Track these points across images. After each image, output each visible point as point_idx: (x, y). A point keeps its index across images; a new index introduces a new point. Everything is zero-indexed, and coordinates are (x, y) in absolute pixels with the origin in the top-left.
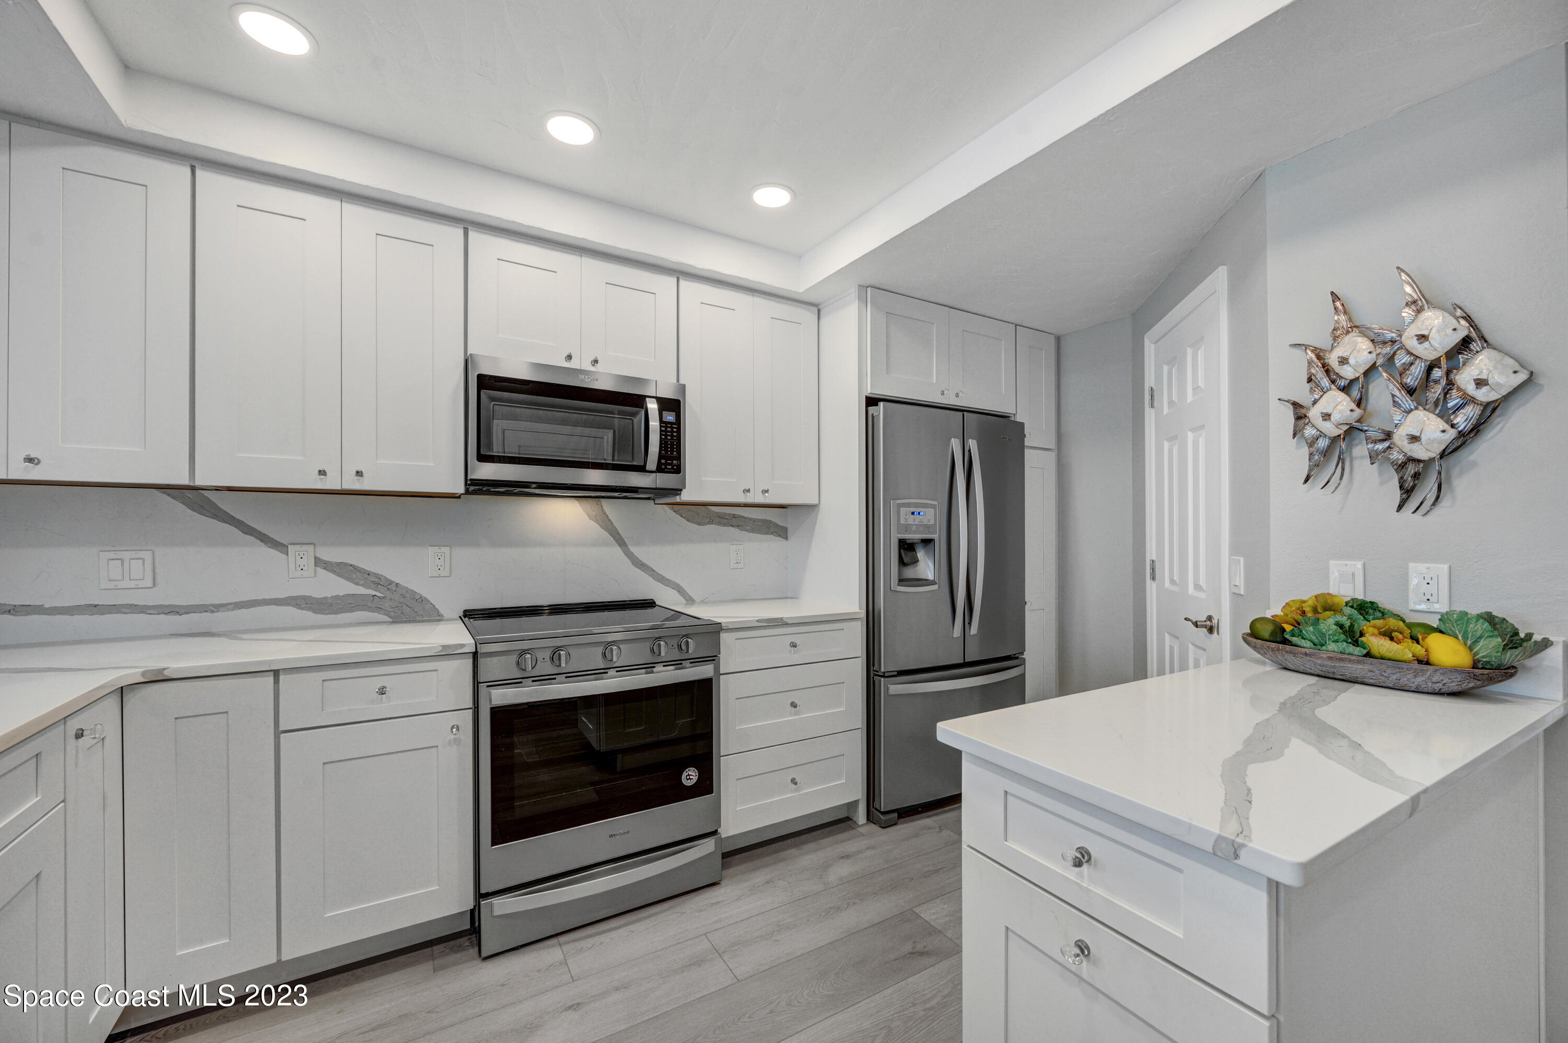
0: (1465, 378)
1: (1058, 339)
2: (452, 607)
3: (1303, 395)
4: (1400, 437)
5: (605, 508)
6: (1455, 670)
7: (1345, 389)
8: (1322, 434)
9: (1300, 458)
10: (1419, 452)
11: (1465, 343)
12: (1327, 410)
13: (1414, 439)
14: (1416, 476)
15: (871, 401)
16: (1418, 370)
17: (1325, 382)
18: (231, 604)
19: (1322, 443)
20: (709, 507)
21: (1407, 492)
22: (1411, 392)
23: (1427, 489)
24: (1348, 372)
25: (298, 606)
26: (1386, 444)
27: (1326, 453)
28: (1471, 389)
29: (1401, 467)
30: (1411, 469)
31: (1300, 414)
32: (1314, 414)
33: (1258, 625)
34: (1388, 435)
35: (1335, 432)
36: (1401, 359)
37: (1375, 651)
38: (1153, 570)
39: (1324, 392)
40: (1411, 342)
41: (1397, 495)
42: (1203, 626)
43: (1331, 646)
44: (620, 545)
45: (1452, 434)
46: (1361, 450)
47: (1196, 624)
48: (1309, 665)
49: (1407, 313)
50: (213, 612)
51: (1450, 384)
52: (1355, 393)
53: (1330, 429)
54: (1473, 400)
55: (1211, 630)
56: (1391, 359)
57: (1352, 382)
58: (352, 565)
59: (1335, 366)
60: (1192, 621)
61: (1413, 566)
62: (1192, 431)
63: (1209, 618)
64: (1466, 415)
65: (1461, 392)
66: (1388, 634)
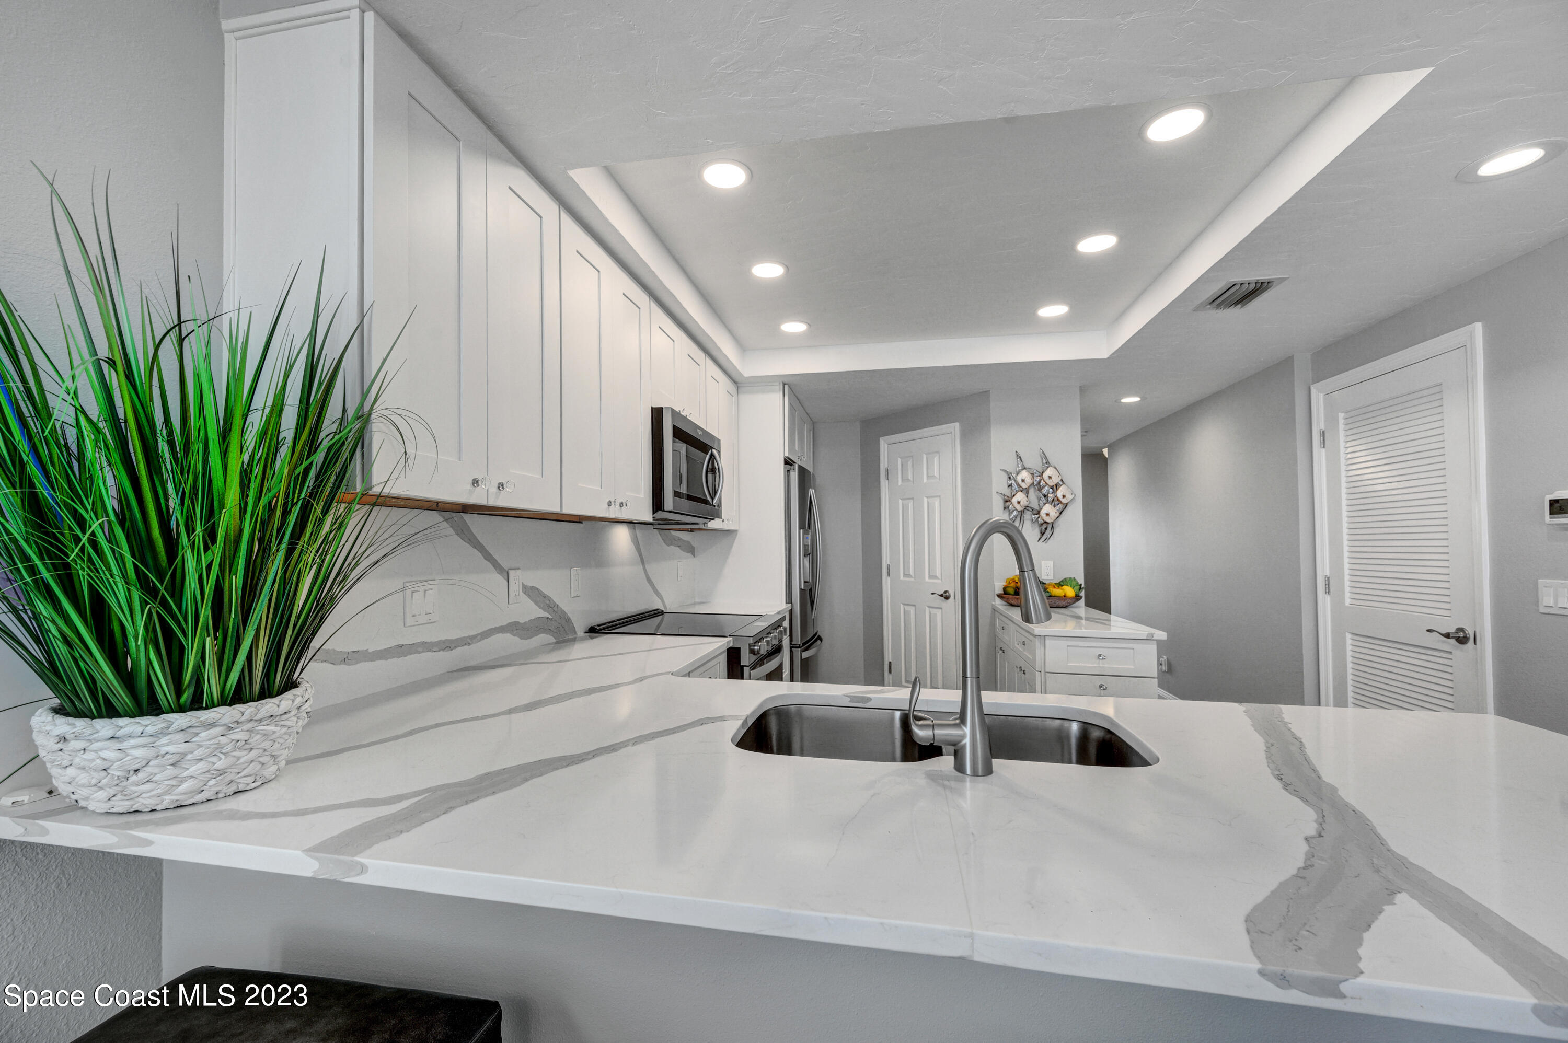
0: (1059, 494)
1: (814, 424)
2: (580, 627)
3: (1008, 490)
4: (1043, 513)
5: (637, 532)
6: (1072, 598)
7: (1022, 492)
8: (1016, 509)
10: (1048, 520)
11: (1059, 482)
12: (1019, 500)
13: (1047, 515)
14: (1046, 529)
15: (788, 463)
16: (1046, 488)
17: (1016, 488)
18: (478, 635)
19: (1015, 513)
21: (1043, 534)
22: (1045, 496)
23: (1049, 532)
24: (1024, 485)
26: (1038, 516)
27: (1016, 517)
28: (1061, 498)
29: (1041, 525)
30: (1044, 526)
31: (1007, 501)
32: (1014, 500)
33: (1006, 589)
34: (1038, 512)
36: (1043, 483)
38: (889, 571)
39: (1017, 492)
40: (1046, 478)
41: (1039, 535)
42: (943, 596)
44: (642, 564)
45: (1057, 513)
46: (1028, 515)
47: (941, 595)
49: (1044, 466)
50: (469, 644)
51: (1056, 495)
52: (1026, 492)
53: (1019, 508)
54: (1061, 502)
55: (947, 598)
56: (1039, 483)
57: (1024, 490)
58: (537, 589)
59: (1020, 481)
60: (932, 594)
61: (1043, 562)
62: (927, 497)
63: (945, 592)
64: (1061, 506)
65: (1058, 499)
66: (1053, 587)
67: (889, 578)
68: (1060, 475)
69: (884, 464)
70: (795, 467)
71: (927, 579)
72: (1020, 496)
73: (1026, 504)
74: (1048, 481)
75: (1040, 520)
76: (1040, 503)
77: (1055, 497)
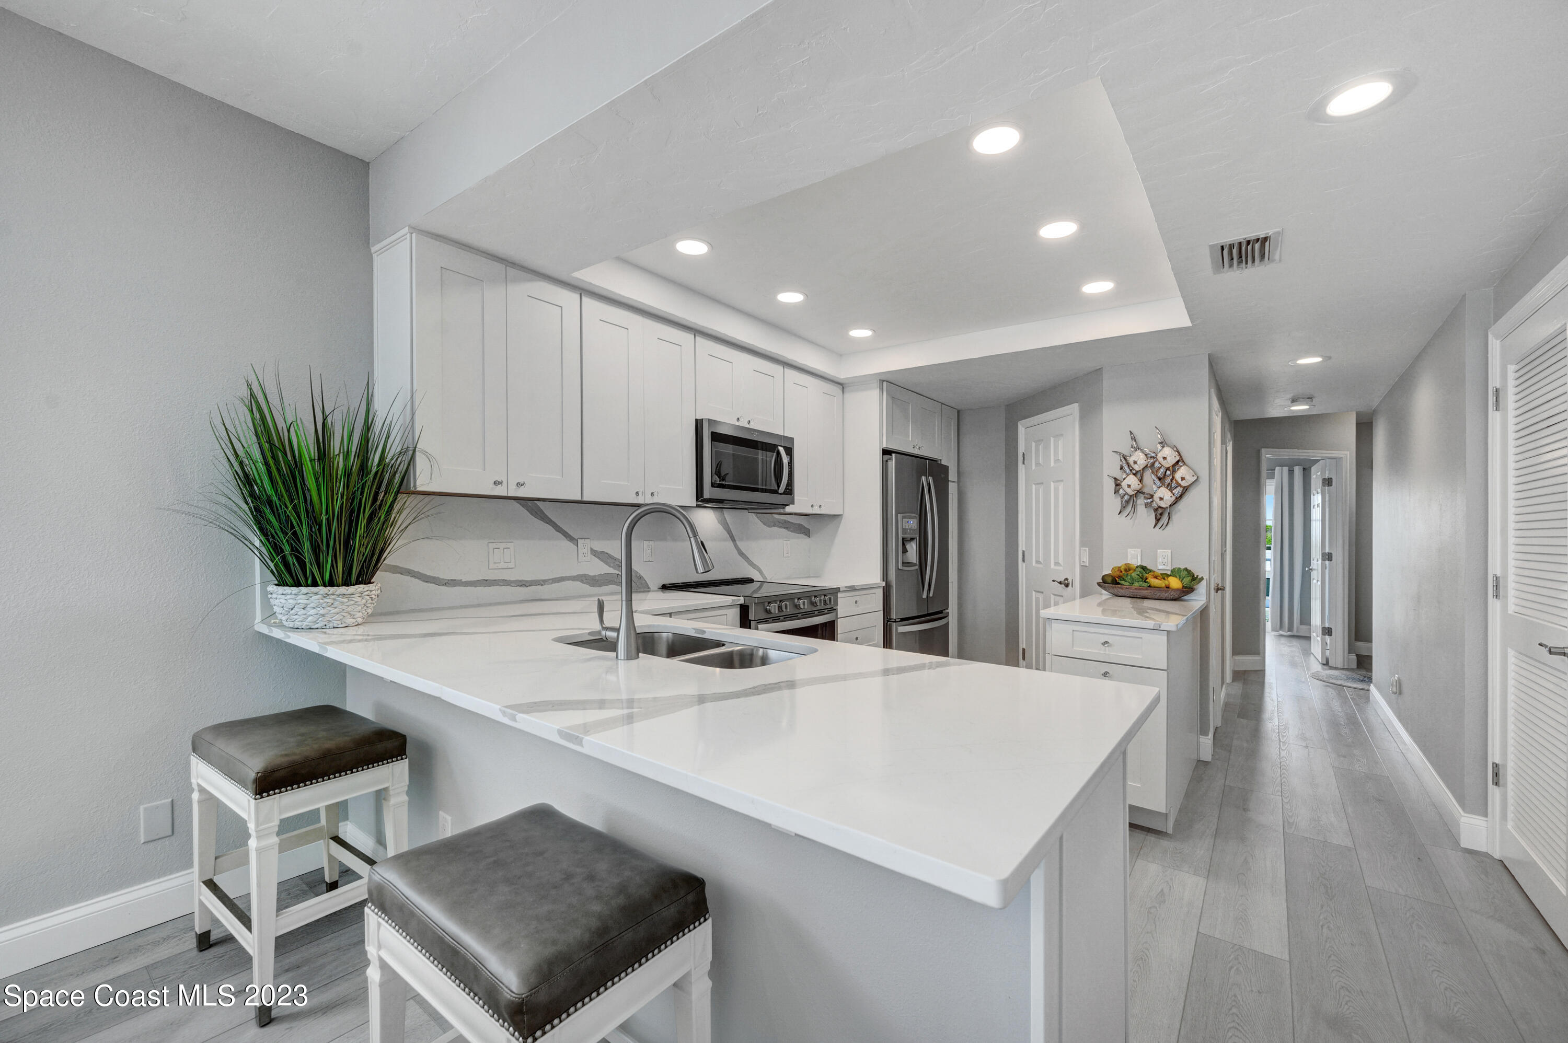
0: (1178, 476)
1: (958, 412)
2: (654, 582)
3: (1119, 474)
4: (1156, 497)
5: (725, 515)
6: (1177, 590)
7: (1135, 474)
8: (1126, 494)
9: (1117, 503)
10: (1163, 504)
11: (1178, 462)
12: (1129, 483)
13: (1161, 499)
14: (1161, 514)
15: (886, 452)
16: (1162, 470)
17: (1128, 471)
18: (550, 580)
19: (1126, 497)
20: (774, 515)
21: (1158, 520)
22: (1160, 479)
23: (1165, 519)
24: (1137, 468)
25: (582, 581)
26: (1151, 500)
27: (1128, 502)
28: (1179, 480)
29: (1156, 510)
30: (1160, 511)
31: (1118, 485)
32: (1124, 484)
33: (1106, 578)
34: (1152, 496)
35: (1132, 493)
36: (1157, 465)
37: (1152, 584)
38: (1024, 555)
39: (1128, 475)
40: (1161, 459)
41: (1154, 522)
42: (1063, 584)
43: (1136, 584)
44: (732, 541)
45: (1174, 498)
46: (1141, 501)
47: (1060, 583)
48: (1127, 592)
49: (1159, 446)
50: (542, 585)
51: (1173, 478)
52: (1139, 476)
53: (1130, 492)
54: (1180, 485)
55: (1067, 585)
56: (1153, 464)
57: (1137, 472)
58: (607, 554)
59: (1132, 463)
60: (1053, 581)
61: (1159, 551)
62: (1053, 482)
63: (1066, 579)
64: (1178, 491)
65: (1177, 482)
66: (1156, 577)
67: (1024, 564)
68: (1180, 454)
69: (1021, 448)
70: (894, 455)
71: (1052, 566)
72: (1132, 481)
73: (1138, 487)
74: (1163, 462)
75: (1154, 505)
76: (1154, 486)
77: (1172, 480)
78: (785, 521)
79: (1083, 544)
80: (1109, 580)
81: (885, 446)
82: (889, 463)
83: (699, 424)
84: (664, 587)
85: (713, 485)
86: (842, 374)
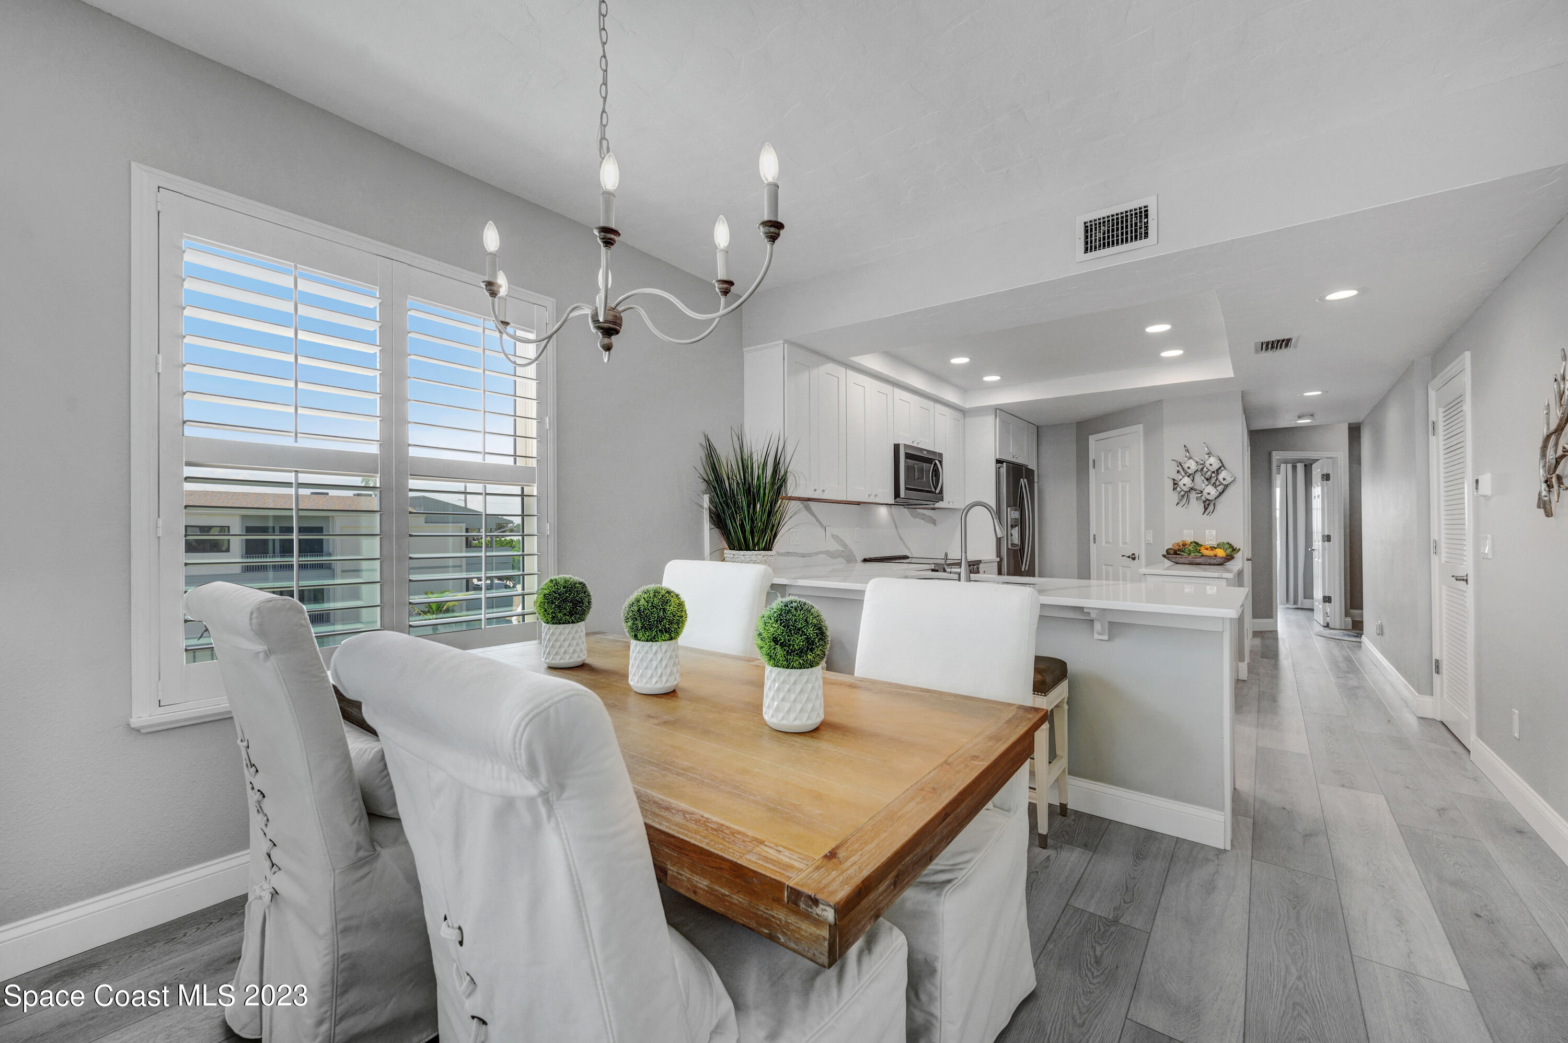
0: (1221, 477)
1: (1038, 427)
2: (859, 557)
3: (1176, 476)
4: (1205, 492)
5: (893, 510)
6: (1223, 558)
7: (1188, 476)
8: (1183, 490)
9: (1175, 497)
10: (1209, 497)
11: (1220, 468)
12: (1185, 483)
13: (1209, 494)
14: (1209, 505)
15: (999, 461)
16: (1209, 473)
17: (1183, 474)
18: (814, 553)
19: (1182, 493)
20: (917, 509)
21: (1206, 509)
22: (1207, 480)
23: (1211, 508)
24: (1190, 471)
25: (827, 555)
26: (1201, 494)
27: (1183, 496)
28: (1222, 480)
29: (1204, 502)
30: (1208, 502)
31: (1175, 484)
32: (1181, 483)
33: (1169, 551)
34: (1202, 492)
35: (1186, 490)
36: (1205, 469)
37: (1204, 554)
38: (1095, 539)
39: (1183, 477)
40: (1208, 466)
41: (1203, 510)
42: (1131, 557)
43: (1192, 554)
44: (896, 528)
45: (1218, 493)
46: (1193, 495)
47: (1129, 557)
48: (1186, 561)
49: (1207, 456)
50: (810, 556)
51: (1217, 478)
52: (1191, 477)
53: (1185, 489)
54: (1222, 484)
55: (1134, 559)
56: (1202, 469)
57: (1190, 474)
58: (839, 537)
59: (1186, 469)
60: (1123, 556)
61: (1207, 531)
62: (1122, 482)
63: (1133, 554)
64: (1220, 488)
65: (1219, 481)
66: (1207, 549)
67: (1095, 545)
68: (1222, 462)
69: (1092, 456)
70: (1005, 464)
71: (1121, 544)
72: (1186, 480)
73: (1191, 486)
74: (1210, 468)
75: (1203, 498)
76: (1203, 485)
77: (1216, 480)
78: (923, 514)
79: (1147, 528)
80: (1172, 552)
81: (998, 457)
82: (1001, 469)
83: (897, 447)
84: (865, 560)
85: (907, 489)
86: (968, 405)
